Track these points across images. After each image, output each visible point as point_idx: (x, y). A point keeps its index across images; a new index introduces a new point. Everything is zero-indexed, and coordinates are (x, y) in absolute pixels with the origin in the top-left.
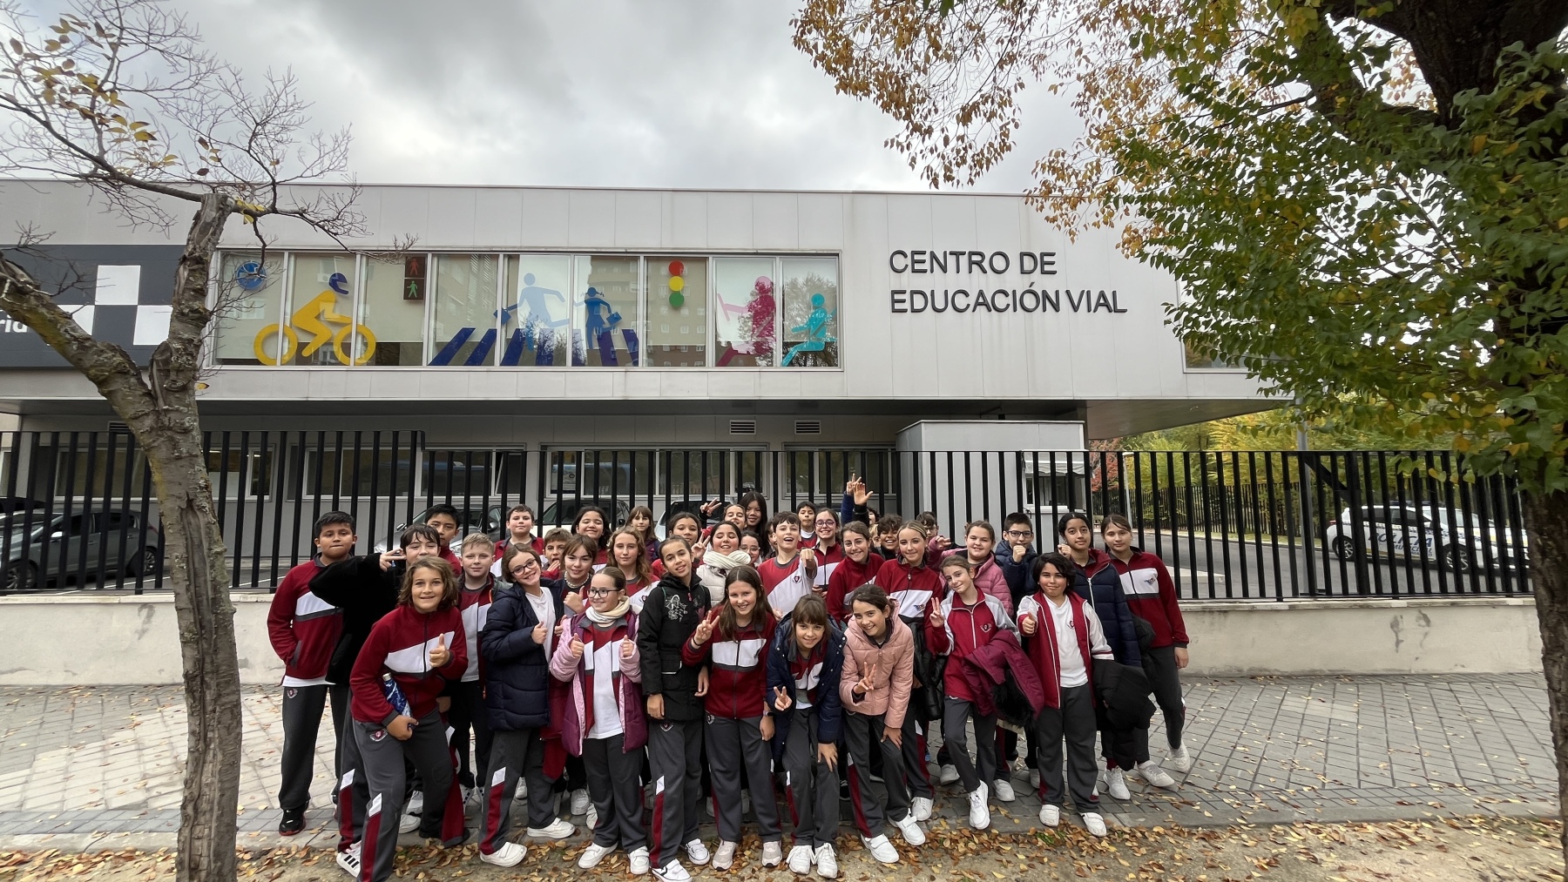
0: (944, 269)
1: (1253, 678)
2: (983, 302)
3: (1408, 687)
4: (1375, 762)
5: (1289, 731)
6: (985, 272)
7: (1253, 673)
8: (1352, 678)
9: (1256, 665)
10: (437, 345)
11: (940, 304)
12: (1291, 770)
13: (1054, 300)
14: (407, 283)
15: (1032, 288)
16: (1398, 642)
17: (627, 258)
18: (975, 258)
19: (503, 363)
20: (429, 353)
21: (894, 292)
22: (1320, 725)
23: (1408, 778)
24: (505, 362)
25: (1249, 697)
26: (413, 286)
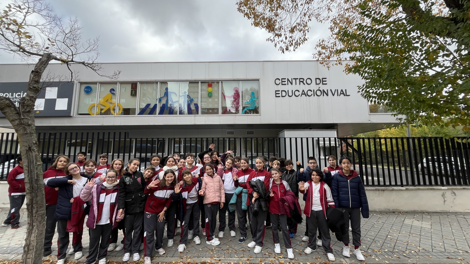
0: (292, 84)
1: (394, 212)
2: (304, 93)
3: (449, 217)
4: (438, 243)
5: (407, 231)
6: (304, 84)
7: (394, 211)
8: (428, 213)
9: (395, 208)
10: (140, 109)
11: (290, 94)
12: (407, 245)
13: (327, 92)
14: (132, 91)
15: (320, 89)
16: (445, 201)
17: (196, 82)
18: (301, 80)
19: (159, 114)
20: (138, 111)
21: (276, 91)
22: (417, 229)
23: (451, 249)
24: (160, 114)
25: (393, 219)
26: (133, 92)
